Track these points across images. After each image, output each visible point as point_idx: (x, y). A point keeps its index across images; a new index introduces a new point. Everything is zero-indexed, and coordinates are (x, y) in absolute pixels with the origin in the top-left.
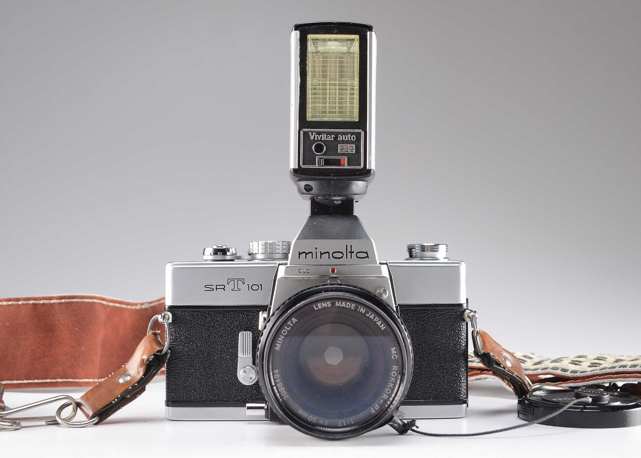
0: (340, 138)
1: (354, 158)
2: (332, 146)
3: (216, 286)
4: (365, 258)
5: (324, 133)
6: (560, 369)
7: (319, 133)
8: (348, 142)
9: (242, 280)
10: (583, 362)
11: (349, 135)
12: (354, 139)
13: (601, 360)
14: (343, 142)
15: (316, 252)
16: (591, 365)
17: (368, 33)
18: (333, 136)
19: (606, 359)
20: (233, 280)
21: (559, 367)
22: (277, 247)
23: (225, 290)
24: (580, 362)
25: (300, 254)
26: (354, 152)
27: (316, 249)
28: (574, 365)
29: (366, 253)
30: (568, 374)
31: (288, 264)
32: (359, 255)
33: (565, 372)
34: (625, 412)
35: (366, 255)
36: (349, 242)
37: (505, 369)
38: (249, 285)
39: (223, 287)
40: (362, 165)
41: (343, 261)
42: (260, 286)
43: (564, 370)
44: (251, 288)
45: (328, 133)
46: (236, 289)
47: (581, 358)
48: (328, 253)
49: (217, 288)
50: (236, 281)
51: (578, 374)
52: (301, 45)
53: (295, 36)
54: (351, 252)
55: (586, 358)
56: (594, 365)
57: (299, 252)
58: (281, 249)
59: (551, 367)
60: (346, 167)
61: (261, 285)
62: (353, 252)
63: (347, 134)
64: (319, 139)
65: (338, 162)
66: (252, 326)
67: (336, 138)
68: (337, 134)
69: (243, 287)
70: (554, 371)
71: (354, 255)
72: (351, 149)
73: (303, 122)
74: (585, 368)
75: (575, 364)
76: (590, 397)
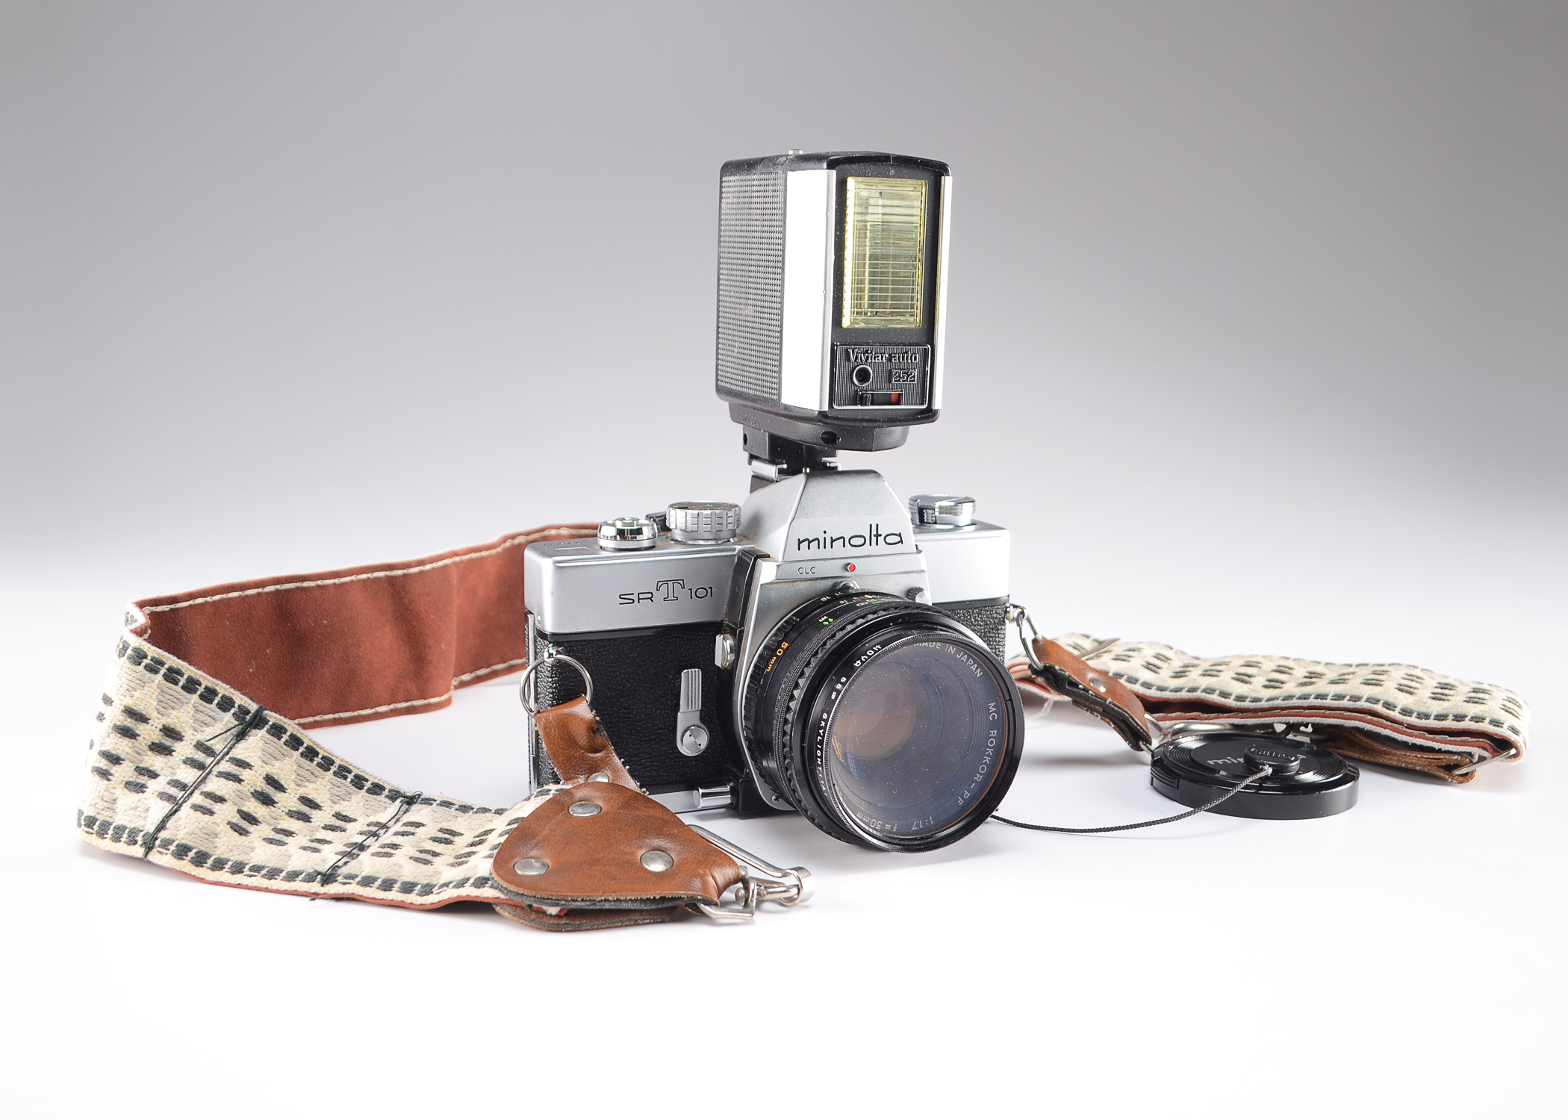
3: (639, 594)
4: (898, 542)
6: (1218, 692)
9: (681, 582)
10: (1254, 676)
12: (915, 359)
13: (1285, 673)
15: (825, 538)
16: (1267, 683)
19: (1291, 671)
21: (1216, 687)
23: (652, 601)
24: (1249, 676)
25: (800, 542)
27: (825, 532)
28: (1241, 684)
29: (900, 535)
30: (1230, 702)
32: (888, 540)
33: (1226, 698)
34: (1324, 794)
35: (899, 539)
37: (1088, 692)
38: (691, 589)
39: (650, 595)
41: (864, 550)
42: (709, 590)
43: (1225, 695)
44: (694, 594)
46: (671, 597)
47: (1252, 668)
48: (843, 538)
49: (639, 599)
50: (670, 583)
51: (1247, 704)
54: (878, 535)
55: (1260, 668)
56: (1272, 683)
57: (799, 539)
59: (1203, 687)
61: (711, 588)
62: (881, 535)
69: (683, 594)
70: (1208, 695)
71: (881, 539)
74: (1256, 690)
75: (1243, 681)
76: (1270, 766)
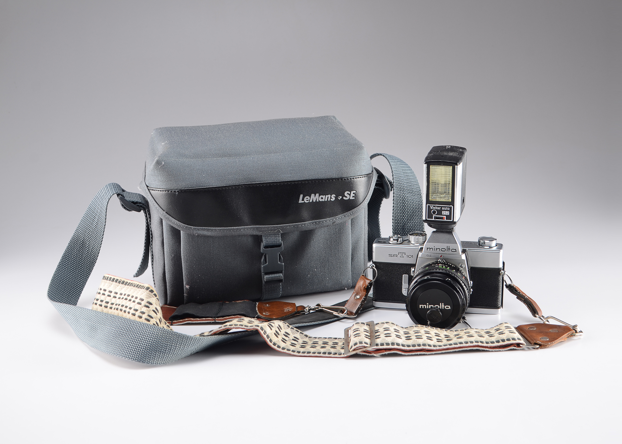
0: (443, 209)
1: (449, 217)
2: (440, 212)
5: (436, 206)
7: (434, 206)
8: (446, 210)
9: (405, 253)
11: (447, 208)
14: (444, 210)
17: (456, 166)
18: (440, 208)
20: (401, 253)
22: (420, 239)
23: (397, 257)
26: (449, 214)
27: (434, 247)
31: (423, 252)
36: (448, 245)
39: (396, 255)
40: (452, 220)
41: (446, 252)
42: (412, 256)
44: (408, 256)
45: (438, 206)
46: (402, 256)
48: (439, 249)
49: (394, 256)
52: (427, 170)
53: (425, 166)
58: (422, 240)
60: (445, 220)
63: (446, 207)
64: (434, 208)
65: (442, 218)
66: (408, 272)
67: (441, 209)
68: (441, 207)
69: (405, 256)
71: (450, 250)
72: (447, 213)
73: (428, 201)
